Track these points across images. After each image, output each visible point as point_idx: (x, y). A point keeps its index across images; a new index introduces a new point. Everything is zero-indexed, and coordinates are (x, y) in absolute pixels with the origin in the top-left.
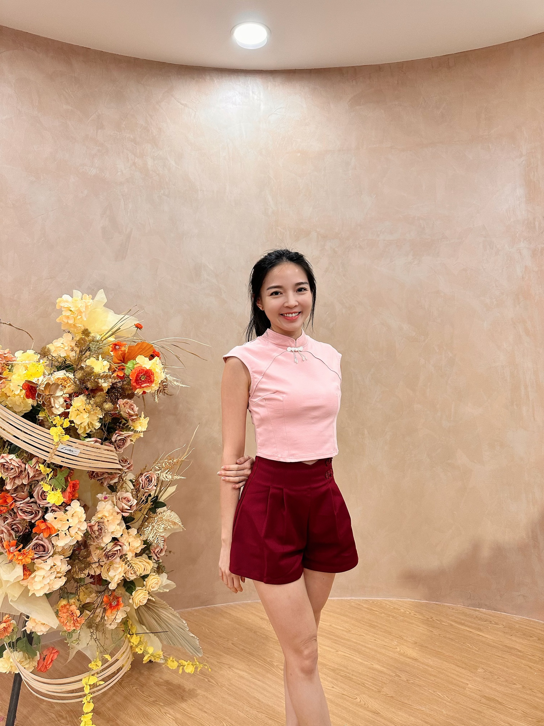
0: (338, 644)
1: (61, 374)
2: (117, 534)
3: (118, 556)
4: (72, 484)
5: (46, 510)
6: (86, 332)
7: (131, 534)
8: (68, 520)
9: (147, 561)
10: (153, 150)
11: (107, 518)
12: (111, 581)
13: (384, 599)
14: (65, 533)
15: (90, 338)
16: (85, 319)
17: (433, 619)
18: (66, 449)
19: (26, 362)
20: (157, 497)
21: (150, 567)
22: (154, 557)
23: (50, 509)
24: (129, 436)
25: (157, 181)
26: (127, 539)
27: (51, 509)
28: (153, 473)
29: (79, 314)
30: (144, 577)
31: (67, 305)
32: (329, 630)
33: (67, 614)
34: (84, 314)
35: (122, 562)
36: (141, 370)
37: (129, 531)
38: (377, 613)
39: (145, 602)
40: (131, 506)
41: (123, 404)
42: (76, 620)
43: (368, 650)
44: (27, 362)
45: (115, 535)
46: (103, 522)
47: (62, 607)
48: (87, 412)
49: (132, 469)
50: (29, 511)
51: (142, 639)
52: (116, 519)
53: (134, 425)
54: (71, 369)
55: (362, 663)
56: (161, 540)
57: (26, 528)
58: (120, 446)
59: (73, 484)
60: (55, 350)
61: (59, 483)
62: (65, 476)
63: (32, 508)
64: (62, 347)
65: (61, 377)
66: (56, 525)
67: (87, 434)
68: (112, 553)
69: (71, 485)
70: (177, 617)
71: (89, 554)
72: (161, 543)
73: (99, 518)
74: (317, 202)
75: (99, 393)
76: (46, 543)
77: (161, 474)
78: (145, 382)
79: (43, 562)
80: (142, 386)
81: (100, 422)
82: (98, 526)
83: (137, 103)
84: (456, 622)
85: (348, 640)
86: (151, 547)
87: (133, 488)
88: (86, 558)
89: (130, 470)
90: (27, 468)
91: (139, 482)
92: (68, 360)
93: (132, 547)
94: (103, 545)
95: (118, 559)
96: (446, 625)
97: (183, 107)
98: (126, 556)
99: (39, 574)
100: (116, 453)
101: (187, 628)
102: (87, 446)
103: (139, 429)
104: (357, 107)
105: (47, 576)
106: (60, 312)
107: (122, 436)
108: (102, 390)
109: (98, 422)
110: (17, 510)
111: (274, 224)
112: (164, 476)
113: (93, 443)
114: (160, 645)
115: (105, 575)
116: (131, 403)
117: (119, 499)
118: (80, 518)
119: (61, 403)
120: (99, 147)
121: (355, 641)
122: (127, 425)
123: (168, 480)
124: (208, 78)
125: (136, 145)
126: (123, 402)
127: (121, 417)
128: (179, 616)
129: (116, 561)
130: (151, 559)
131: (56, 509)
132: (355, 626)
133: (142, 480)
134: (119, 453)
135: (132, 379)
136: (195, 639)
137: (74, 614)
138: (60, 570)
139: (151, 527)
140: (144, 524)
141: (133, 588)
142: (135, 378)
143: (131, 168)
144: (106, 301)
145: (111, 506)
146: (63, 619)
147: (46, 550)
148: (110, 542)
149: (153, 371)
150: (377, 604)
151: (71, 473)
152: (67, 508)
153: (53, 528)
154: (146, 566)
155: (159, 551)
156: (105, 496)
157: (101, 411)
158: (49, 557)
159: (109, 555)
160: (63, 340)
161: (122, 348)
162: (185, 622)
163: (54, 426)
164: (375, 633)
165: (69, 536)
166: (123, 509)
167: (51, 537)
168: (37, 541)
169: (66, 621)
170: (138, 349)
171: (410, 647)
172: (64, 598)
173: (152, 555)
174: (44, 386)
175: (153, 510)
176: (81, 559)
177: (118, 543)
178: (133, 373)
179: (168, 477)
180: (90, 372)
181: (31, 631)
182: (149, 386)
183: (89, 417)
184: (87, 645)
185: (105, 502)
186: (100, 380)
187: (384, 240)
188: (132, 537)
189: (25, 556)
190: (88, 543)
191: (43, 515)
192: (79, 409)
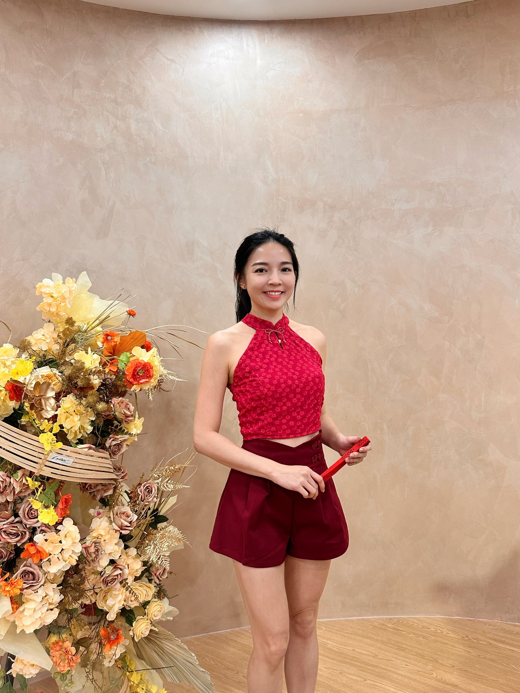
0: (365, 672)
1: (45, 370)
2: (114, 555)
3: (119, 582)
4: (64, 499)
5: (33, 531)
6: (70, 321)
7: (130, 554)
8: (60, 542)
9: (148, 586)
10: (137, 113)
11: (103, 537)
12: (108, 611)
13: (411, 616)
14: (58, 557)
15: (75, 328)
16: (69, 307)
17: (469, 638)
18: (57, 459)
19: (4, 358)
20: (157, 509)
21: (151, 593)
22: (156, 580)
23: (39, 530)
24: (125, 440)
25: (142, 147)
26: (125, 561)
27: (40, 529)
28: (152, 482)
29: (62, 301)
30: (145, 604)
31: (49, 290)
32: (353, 655)
33: (61, 652)
34: (68, 300)
35: (123, 589)
36: (138, 363)
37: (127, 551)
38: (404, 633)
39: (147, 633)
40: (130, 523)
41: (118, 403)
42: (71, 659)
43: (400, 678)
44: (6, 358)
45: (113, 557)
46: (100, 543)
47: (53, 644)
48: (77, 414)
49: (126, 478)
50: (14, 533)
51: (143, 676)
52: (114, 538)
53: (127, 427)
54: (54, 365)
56: (165, 560)
57: (11, 553)
58: (115, 452)
59: (66, 499)
60: (35, 344)
61: (49, 499)
62: (55, 490)
63: (17, 529)
64: (43, 339)
65: (45, 374)
66: (47, 548)
67: (77, 439)
68: (111, 578)
70: (185, 649)
71: (83, 580)
72: (166, 564)
73: (95, 537)
74: (323, 168)
75: (90, 392)
76: (36, 570)
77: (161, 484)
78: (143, 377)
79: (33, 592)
80: (140, 382)
81: (92, 425)
82: (95, 547)
83: (118, 58)
84: (495, 640)
85: (376, 667)
86: (151, 569)
87: (129, 500)
88: (79, 585)
89: (125, 479)
90: (12, 483)
91: (136, 494)
92: (50, 354)
93: (131, 570)
94: (100, 569)
95: (119, 585)
96: (485, 644)
97: (169, 62)
98: (126, 581)
99: (28, 607)
100: (111, 460)
101: (197, 662)
102: (79, 454)
103: (134, 431)
104: (366, 61)
105: (38, 608)
106: (40, 298)
107: (117, 440)
108: (92, 388)
109: (90, 425)
111: (274, 194)
112: (165, 485)
113: (86, 450)
114: (161, 682)
115: (101, 604)
116: (126, 402)
117: (117, 514)
118: (75, 539)
119: (53, 405)
120: (75, 109)
121: (384, 667)
122: (120, 427)
123: (170, 490)
124: (197, 30)
125: (117, 106)
126: (117, 401)
127: (115, 418)
128: (187, 648)
129: (116, 587)
130: (152, 582)
131: (46, 529)
132: (382, 649)
133: (141, 491)
134: (114, 460)
135: (127, 374)
136: (206, 674)
137: (69, 652)
138: (52, 601)
139: (152, 545)
140: (144, 542)
141: (133, 617)
142: (132, 373)
143: (112, 133)
144: (90, 285)
145: (107, 523)
146: (56, 658)
147: (37, 578)
148: (108, 565)
149: (152, 364)
150: (403, 623)
151: (62, 486)
152: (59, 528)
153: (44, 552)
154: (148, 591)
155: (161, 573)
156: (98, 512)
157: (94, 412)
158: (40, 587)
159: (109, 580)
160: (43, 331)
161: (115, 338)
162: (193, 655)
163: (43, 432)
164: (405, 658)
165: (62, 560)
166: (122, 526)
167: (42, 563)
168: (27, 567)
169: (59, 661)
170: (130, 340)
171: (447, 672)
172: (54, 634)
173: (153, 578)
174: (33, 386)
175: (153, 525)
176: (73, 586)
177: (118, 566)
178: (128, 367)
179: (169, 486)
180: (80, 368)
181: (17, 674)
182: (147, 382)
183: (79, 420)
184: (83, 688)
185: (100, 519)
186: (92, 377)
187: (400, 210)
188: (132, 558)
189: (13, 586)
190: (80, 566)
191: (31, 537)
192: (69, 411)
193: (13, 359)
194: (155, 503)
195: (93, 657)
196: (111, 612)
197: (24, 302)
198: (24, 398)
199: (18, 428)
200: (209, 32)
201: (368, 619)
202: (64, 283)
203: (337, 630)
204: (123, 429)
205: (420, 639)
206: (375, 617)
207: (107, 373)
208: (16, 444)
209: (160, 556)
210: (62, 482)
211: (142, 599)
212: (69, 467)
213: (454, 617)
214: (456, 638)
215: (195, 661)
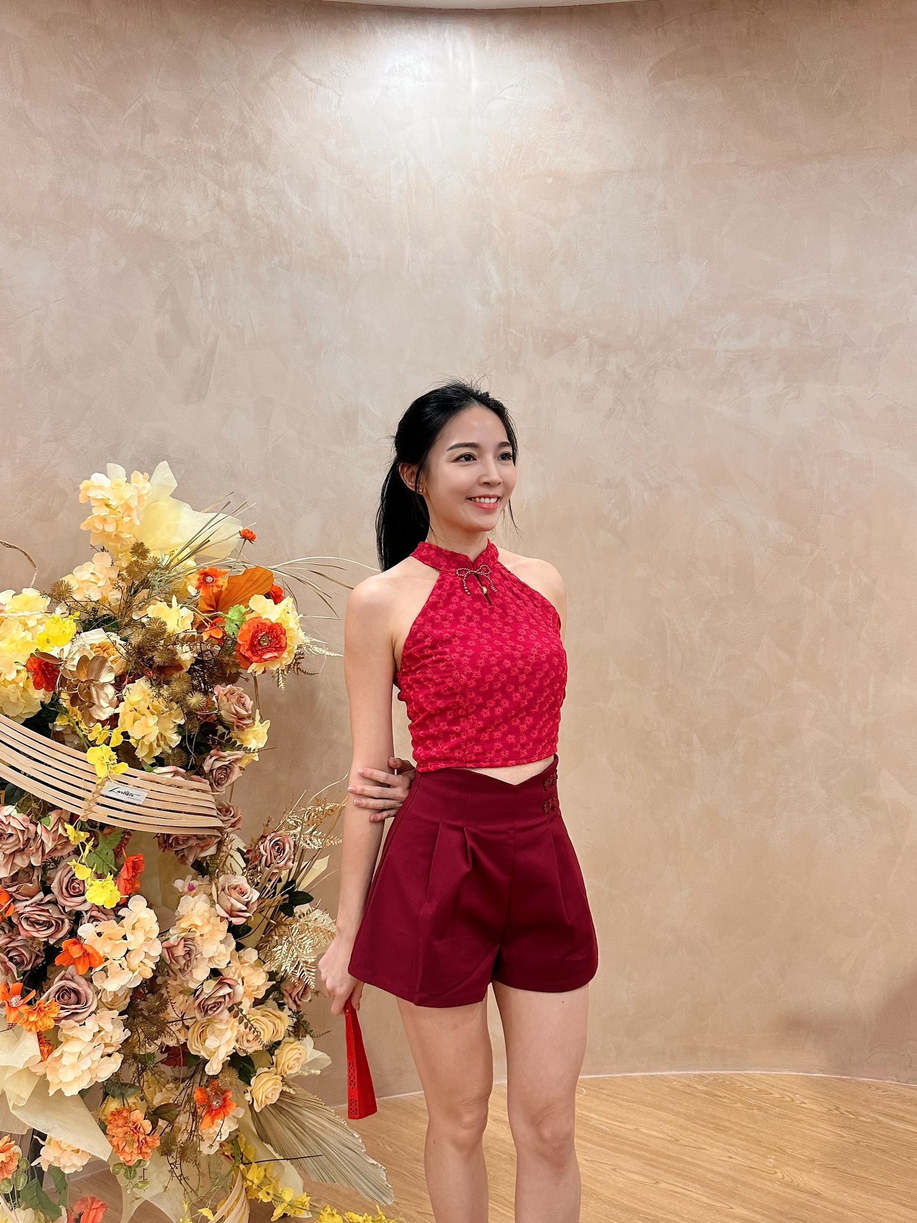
0: (657, 1168)
1: (97, 636)
2: (219, 961)
3: (226, 1008)
4: (131, 863)
5: (77, 918)
6: (140, 550)
7: (245, 960)
8: (125, 938)
9: (277, 1014)
10: (256, 176)
11: (200, 929)
12: (207, 1058)
13: (738, 1072)
14: (120, 964)
15: (148, 562)
16: (138, 523)
17: (842, 1111)
18: (119, 792)
19: (24, 614)
20: (293, 881)
21: (283, 1027)
22: (290, 1005)
23: (86, 916)
24: (237, 760)
25: (265, 238)
26: (238, 971)
27: (89, 915)
28: (285, 834)
29: (126, 514)
30: (272, 1048)
31: (102, 495)
32: (636, 1139)
33: (126, 1128)
34: (135, 513)
35: (233, 1020)
36: (259, 625)
37: (241, 953)
38: (725, 1100)
39: (277, 1097)
40: (247, 904)
41: (225, 695)
42: (144, 1141)
43: (718, 1179)
44: (27, 613)
45: (216, 964)
46: (193, 939)
47: (113, 1114)
48: (153, 714)
49: (239, 826)
50: (44, 921)
51: (270, 1170)
52: (219, 930)
53: (241, 737)
54: (112, 626)
55: (709, 1205)
56: (308, 971)
57: (37, 956)
58: (220, 781)
59: (133, 862)
60: (78, 589)
61: (104, 861)
62: (114, 847)
63: (48, 914)
64: (92, 580)
65: (97, 643)
66: (102, 948)
67: (154, 757)
68: (213, 1001)
69: (128, 864)
70: (342, 1125)
71: (164, 1004)
72: (310, 977)
73: (184, 930)
74: (589, 276)
75: (176, 675)
76: (81, 985)
77: (300, 837)
78: (268, 649)
79: (78, 1025)
80: (263, 657)
81: (179, 733)
82: (185, 947)
83: (222, 79)
84: (886, 1115)
85: (676, 1159)
86: (283, 985)
87: (244, 865)
88: (157, 1013)
89: (236, 828)
90: (39, 833)
91: (257, 853)
92: (105, 608)
93: (248, 986)
94: (193, 986)
95: (226, 1012)
96: (869, 1122)
97: (314, 85)
98: (240, 1007)
99: (69, 1051)
100: (213, 795)
101: (362, 1149)
102: (158, 783)
103: (253, 744)
104: (668, 83)
105: (86, 1053)
106: (87, 509)
107: (223, 759)
108: (179, 667)
109: (176, 733)
110: (19, 919)
111: (502, 323)
112: (308, 839)
113: (170, 776)
114: (300, 1182)
115: (195, 1045)
116: (239, 692)
117: (223, 890)
118: (149, 932)
119: (110, 697)
120: (146, 169)
121: (690, 1160)
122: (228, 737)
123: (316, 848)
124: (364, 26)
125: (221, 165)
126: (223, 691)
127: (220, 721)
128: (346, 1124)
129: (221, 1017)
130: (284, 1008)
131: (100, 915)
132: (688, 1129)
133: (265, 849)
134: (219, 795)
135: (240, 642)
136: (379, 1170)
137: (139, 1129)
138: (111, 1041)
139: (285, 945)
140: (270, 939)
141: (252, 1070)
142: (249, 642)
143: (213, 212)
144: (175, 485)
145: (207, 905)
146: (117, 1139)
147: (83, 1000)
148: (207, 978)
149: (284, 626)
150: (724, 1084)
151: (127, 839)
152: (122, 912)
153: (95, 955)
154: (277, 1024)
155: (301, 993)
156: (189, 885)
157: (182, 709)
158: (89, 1016)
159: (209, 1005)
160: (93, 566)
161: (219, 580)
162: (357, 1136)
163: (93, 744)
164: (729, 1144)
165: (127, 970)
166: (232, 911)
167: (92, 974)
168: (64, 981)
169: (122, 1143)
170: (246, 583)
171: (802, 1170)
172: (114, 1097)
173: (285, 1000)
174: (75, 663)
175: (287, 909)
176: (146, 1014)
177: (225, 981)
178: (243, 632)
179: (315, 841)
180: (158, 632)
181: (50, 1166)
182: (276, 657)
183: (157, 723)
184: (165, 1190)
185: (193, 897)
186: (178, 647)
187: (727, 351)
188: (249, 966)
189: (43, 1015)
190: (159, 980)
191: (73, 928)
192: (139, 707)
193: (40, 616)
194: (291, 870)
195: (182, 1138)
196: (212, 1060)
197: (58, 514)
198: (61, 685)
199: (49, 738)
200: (385, 31)
201: (661, 1075)
202: (128, 481)
203: (608, 1095)
204: (233, 740)
205: (755, 1111)
206: (674, 1073)
207: (206, 641)
208: (46, 765)
209: (299, 963)
210: (127, 832)
211: (266, 1038)
212: (139, 805)
213: (814, 1075)
214: (817, 1111)
215: (360, 1147)
